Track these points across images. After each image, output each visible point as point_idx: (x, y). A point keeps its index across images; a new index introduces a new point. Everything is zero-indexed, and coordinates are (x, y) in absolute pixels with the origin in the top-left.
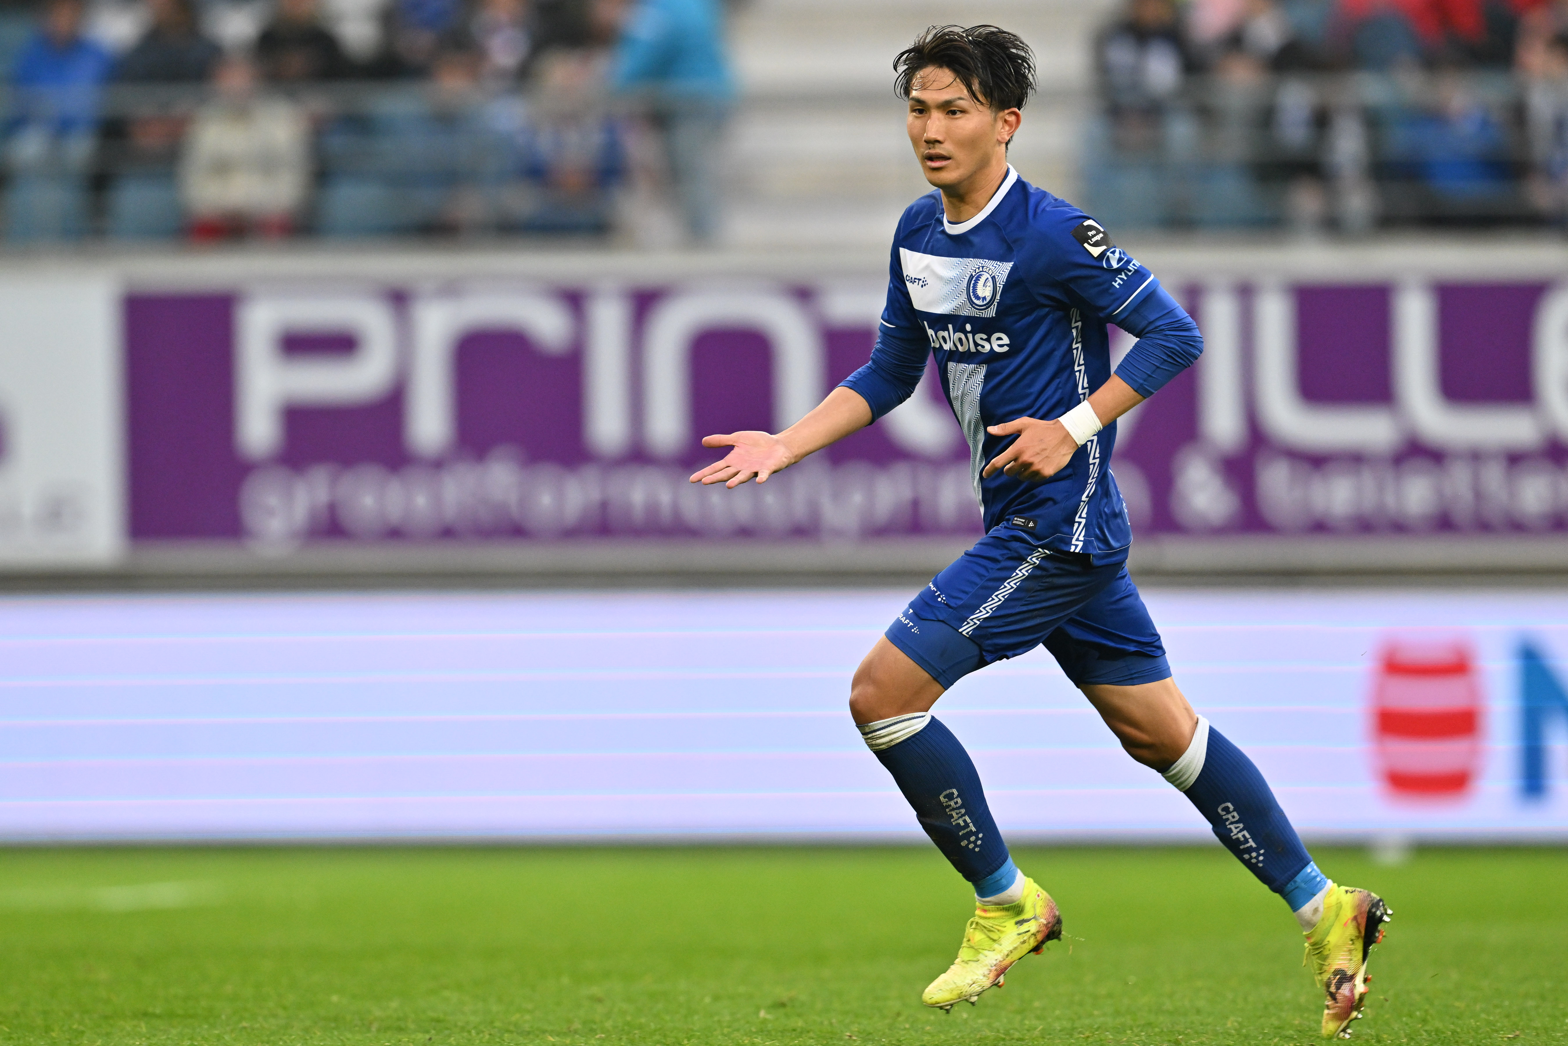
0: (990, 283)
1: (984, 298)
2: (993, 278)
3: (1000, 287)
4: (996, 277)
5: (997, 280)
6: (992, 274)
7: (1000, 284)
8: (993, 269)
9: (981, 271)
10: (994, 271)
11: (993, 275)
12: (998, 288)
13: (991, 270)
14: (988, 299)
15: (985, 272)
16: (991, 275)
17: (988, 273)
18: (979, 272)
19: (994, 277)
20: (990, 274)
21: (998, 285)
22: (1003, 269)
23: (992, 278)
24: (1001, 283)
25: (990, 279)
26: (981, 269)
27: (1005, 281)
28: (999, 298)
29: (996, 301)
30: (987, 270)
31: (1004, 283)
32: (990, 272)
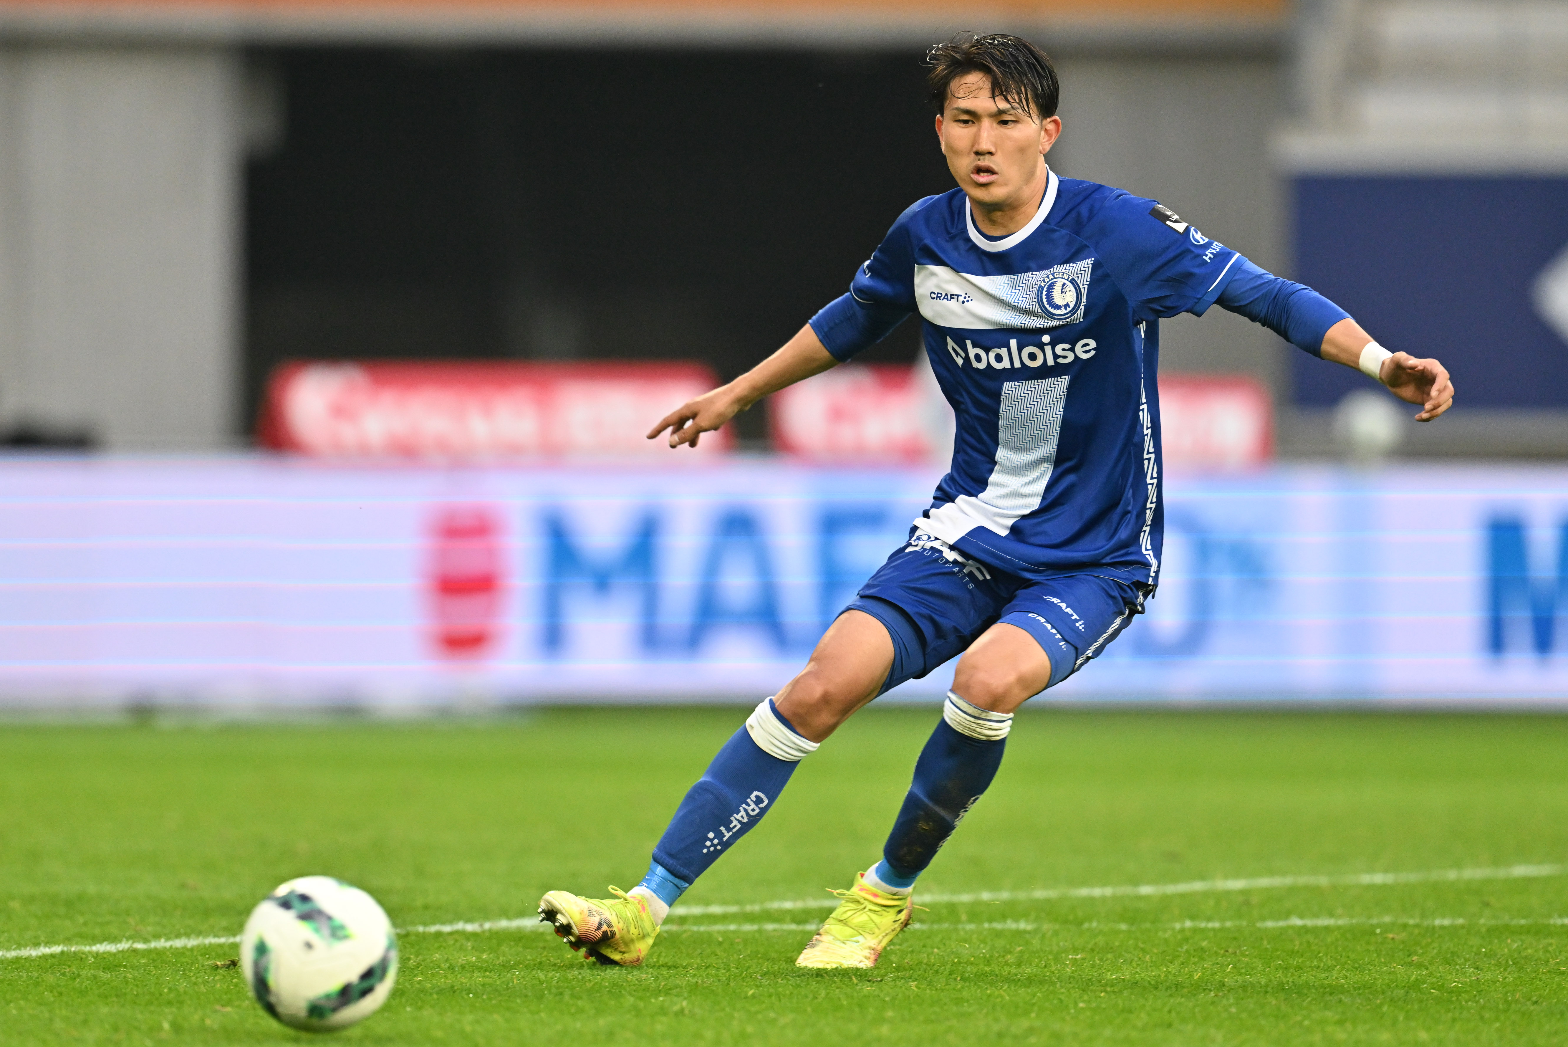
0: (1070, 287)
1: (1067, 305)
2: (1073, 282)
3: (1084, 288)
4: (1076, 279)
5: (1079, 282)
6: (1069, 278)
7: (1083, 285)
8: (1067, 273)
9: (1052, 279)
10: (1070, 274)
11: (1071, 278)
12: (1082, 290)
13: (1065, 274)
14: (1072, 305)
15: (1059, 278)
16: (1067, 280)
17: (1062, 278)
18: (1050, 281)
19: (1073, 279)
20: (1067, 278)
21: (1081, 286)
22: (1083, 269)
23: (1071, 282)
24: (1085, 283)
25: (1068, 283)
26: (1051, 277)
27: (1089, 280)
28: (1085, 301)
29: (1082, 304)
30: (1060, 275)
31: (1088, 283)
32: (1066, 276)
